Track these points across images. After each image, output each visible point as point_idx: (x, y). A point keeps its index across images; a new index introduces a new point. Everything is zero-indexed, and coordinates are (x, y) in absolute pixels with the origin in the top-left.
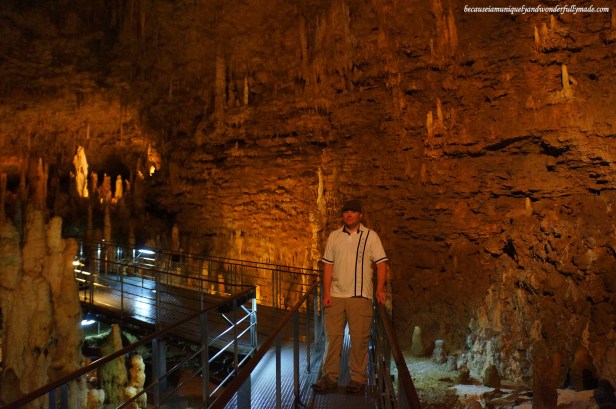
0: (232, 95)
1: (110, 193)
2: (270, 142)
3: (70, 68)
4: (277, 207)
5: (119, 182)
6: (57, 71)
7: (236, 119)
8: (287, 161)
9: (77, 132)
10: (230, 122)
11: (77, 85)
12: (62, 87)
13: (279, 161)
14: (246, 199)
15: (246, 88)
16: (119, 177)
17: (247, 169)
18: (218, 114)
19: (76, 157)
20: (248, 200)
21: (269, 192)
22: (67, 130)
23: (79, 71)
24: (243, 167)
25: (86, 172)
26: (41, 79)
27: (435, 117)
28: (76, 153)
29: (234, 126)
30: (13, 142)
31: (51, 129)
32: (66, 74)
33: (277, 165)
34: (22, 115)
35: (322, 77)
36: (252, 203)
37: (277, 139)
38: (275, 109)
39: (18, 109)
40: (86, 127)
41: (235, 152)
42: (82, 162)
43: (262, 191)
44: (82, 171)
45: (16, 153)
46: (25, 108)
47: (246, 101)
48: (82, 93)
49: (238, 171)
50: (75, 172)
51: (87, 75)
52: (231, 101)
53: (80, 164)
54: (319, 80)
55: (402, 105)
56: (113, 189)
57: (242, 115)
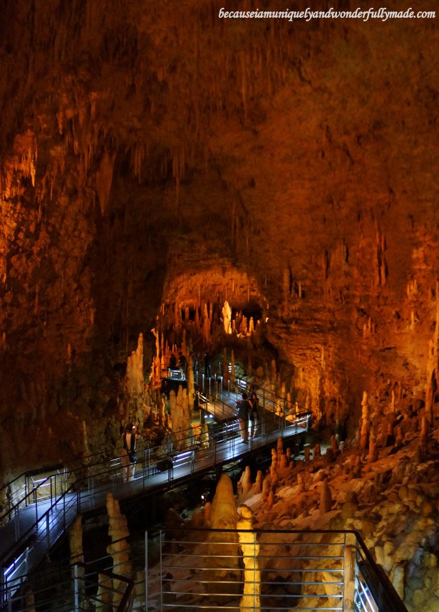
0: (293, 291)
1: (246, 329)
2: (309, 323)
3: (217, 255)
4: (314, 358)
5: (251, 322)
6: (210, 256)
7: (293, 307)
8: (316, 335)
9: (227, 284)
10: (291, 309)
11: (222, 264)
12: (213, 265)
13: (313, 334)
14: (301, 352)
15: (300, 288)
16: (252, 318)
17: (299, 336)
18: (285, 303)
19: (223, 309)
20: (302, 353)
21: (311, 349)
22: (221, 284)
23: (221, 257)
24: (297, 335)
25: (230, 318)
26: (201, 262)
27: (367, 327)
28: (223, 306)
29: (293, 311)
30: (190, 292)
31: (212, 283)
32: (215, 258)
33: (313, 336)
34: (193, 278)
35: (331, 290)
36: (304, 354)
37: (313, 321)
38: (310, 305)
39: (191, 275)
40: (232, 282)
41: (293, 327)
42: (227, 311)
43: (309, 348)
44: (227, 317)
45: (192, 297)
46: (194, 274)
47: (300, 295)
48: (225, 268)
49: (295, 337)
50: (223, 318)
51: (226, 259)
52: (292, 295)
53: (226, 312)
54: (329, 292)
55: (356, 317)
56: (248, 325)
57: (297, 305)
